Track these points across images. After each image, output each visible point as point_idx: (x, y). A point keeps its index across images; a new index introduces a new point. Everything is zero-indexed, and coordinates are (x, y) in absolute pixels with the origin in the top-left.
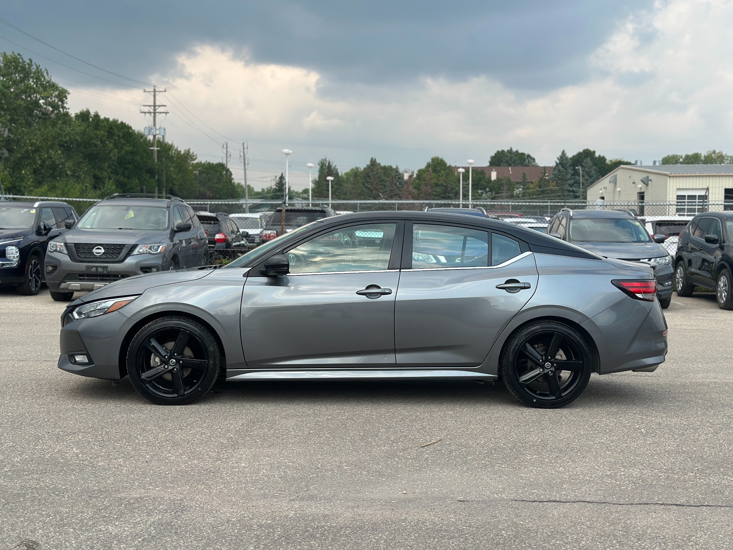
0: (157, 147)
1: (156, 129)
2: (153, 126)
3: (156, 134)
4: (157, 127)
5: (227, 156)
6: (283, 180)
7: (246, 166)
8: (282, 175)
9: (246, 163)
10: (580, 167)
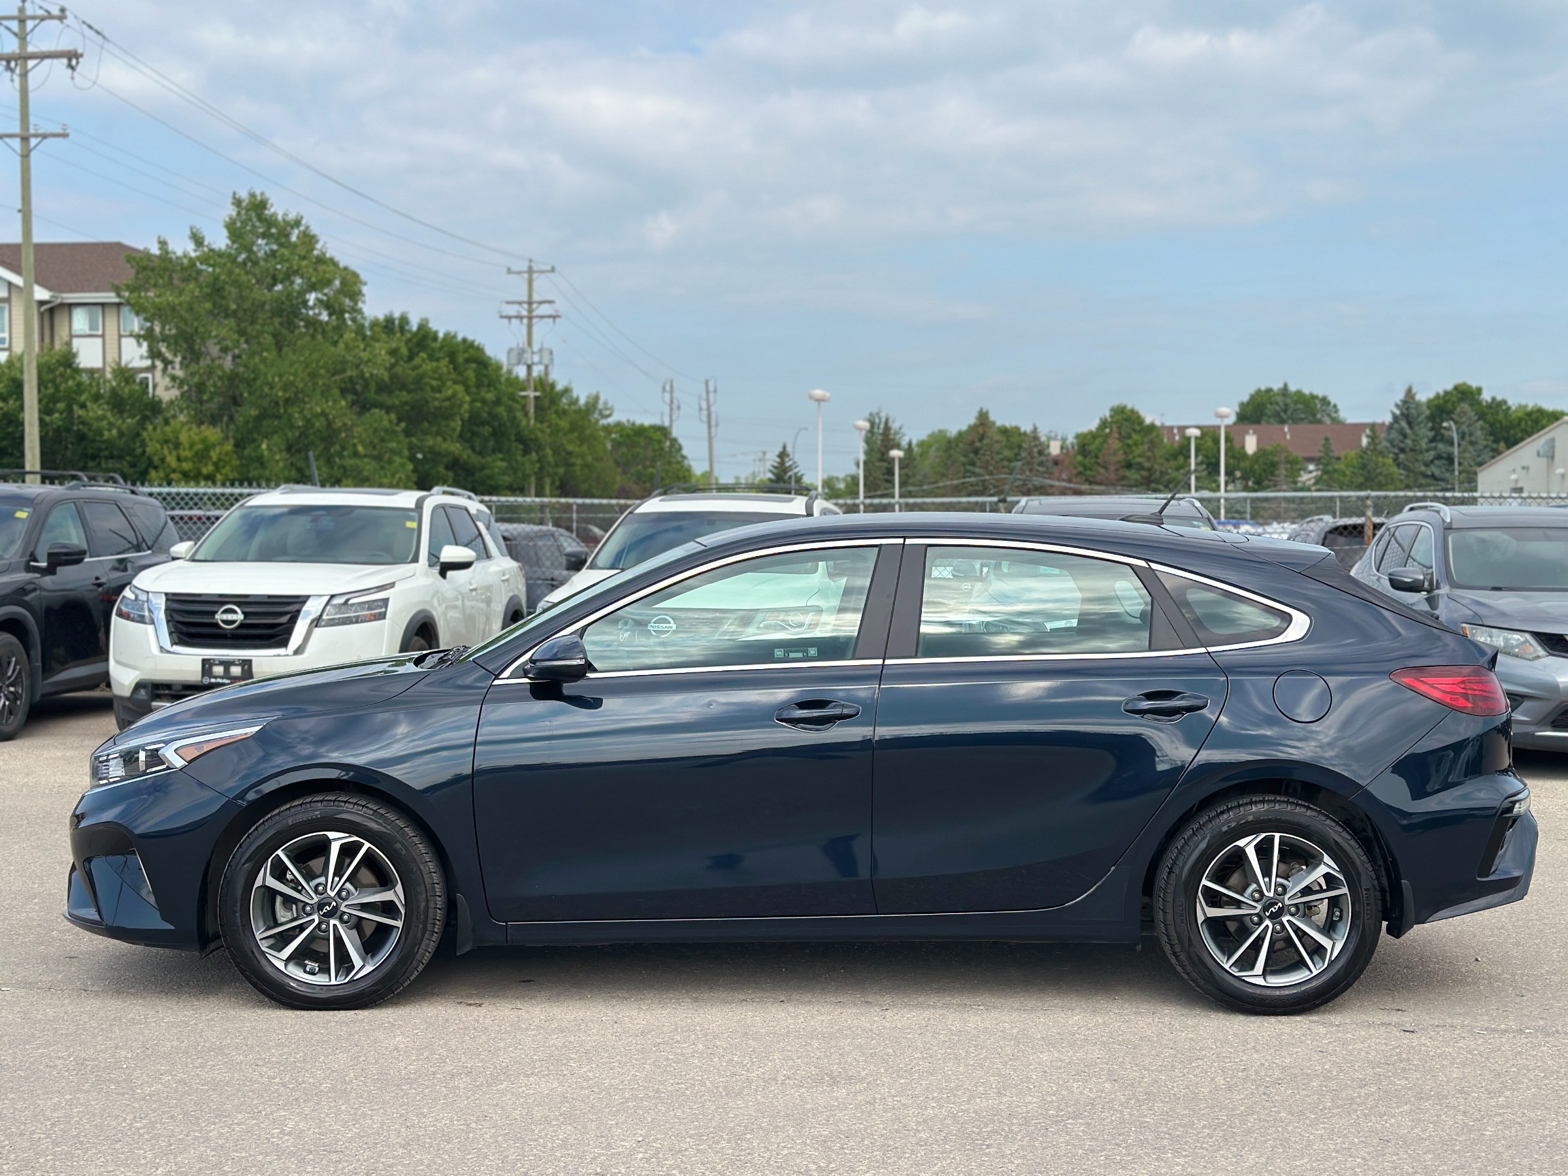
0: (536, 390)
1: (533, 353)
2: (526, 345)
3: (533, 364)
4: (536, 347)
5: (671, 410)
6: (787, 459)
7: (713, 429)
8: (784, 448)
9: (713, 423)
10: (1452, 423)
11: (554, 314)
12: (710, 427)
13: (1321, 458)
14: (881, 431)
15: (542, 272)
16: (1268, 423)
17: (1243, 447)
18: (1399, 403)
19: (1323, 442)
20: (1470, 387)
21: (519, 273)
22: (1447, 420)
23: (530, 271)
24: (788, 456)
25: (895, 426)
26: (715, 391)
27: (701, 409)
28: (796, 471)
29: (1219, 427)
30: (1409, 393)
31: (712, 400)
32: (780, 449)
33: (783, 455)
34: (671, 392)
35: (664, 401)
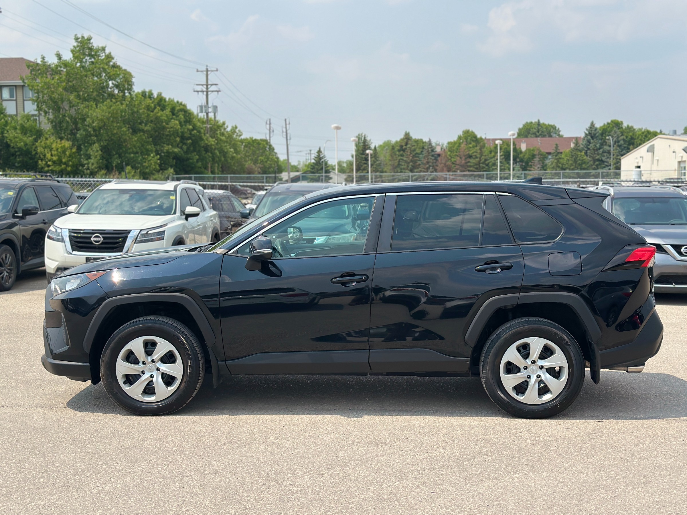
0: (210, 124)
1: (209, 107)
2: (205, 104)
3: (209, 112)
4: (210, 105)
5: (270, 132)
6: (321, 154)
7: (289, 141)
8: (320, 149)
9: (288, 138)
10: (610, 137)
11: (218, 90)
12: (287, 140)
13: (554, 153)
14: (362, 141)
15: (212, 71)
16: (531, 137)
17: (520, 148)
18: (588, 128)
19: (555, 146)
20: (618, 121)
21: (202, 71)
22: (608, 136)
23: (207, 71)
24: (321, 152)
25: (368, 139)
26: (289, 124)
27: (283, 132)
28: (325, 159)
29: (510, 139)
30: (592, 124)
31: (288, 128)
32: (318, 149)
33: (319, 152)
34: (270, 124)
35: (267, 128)
